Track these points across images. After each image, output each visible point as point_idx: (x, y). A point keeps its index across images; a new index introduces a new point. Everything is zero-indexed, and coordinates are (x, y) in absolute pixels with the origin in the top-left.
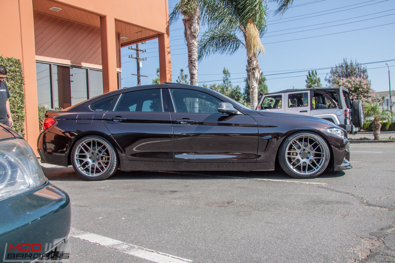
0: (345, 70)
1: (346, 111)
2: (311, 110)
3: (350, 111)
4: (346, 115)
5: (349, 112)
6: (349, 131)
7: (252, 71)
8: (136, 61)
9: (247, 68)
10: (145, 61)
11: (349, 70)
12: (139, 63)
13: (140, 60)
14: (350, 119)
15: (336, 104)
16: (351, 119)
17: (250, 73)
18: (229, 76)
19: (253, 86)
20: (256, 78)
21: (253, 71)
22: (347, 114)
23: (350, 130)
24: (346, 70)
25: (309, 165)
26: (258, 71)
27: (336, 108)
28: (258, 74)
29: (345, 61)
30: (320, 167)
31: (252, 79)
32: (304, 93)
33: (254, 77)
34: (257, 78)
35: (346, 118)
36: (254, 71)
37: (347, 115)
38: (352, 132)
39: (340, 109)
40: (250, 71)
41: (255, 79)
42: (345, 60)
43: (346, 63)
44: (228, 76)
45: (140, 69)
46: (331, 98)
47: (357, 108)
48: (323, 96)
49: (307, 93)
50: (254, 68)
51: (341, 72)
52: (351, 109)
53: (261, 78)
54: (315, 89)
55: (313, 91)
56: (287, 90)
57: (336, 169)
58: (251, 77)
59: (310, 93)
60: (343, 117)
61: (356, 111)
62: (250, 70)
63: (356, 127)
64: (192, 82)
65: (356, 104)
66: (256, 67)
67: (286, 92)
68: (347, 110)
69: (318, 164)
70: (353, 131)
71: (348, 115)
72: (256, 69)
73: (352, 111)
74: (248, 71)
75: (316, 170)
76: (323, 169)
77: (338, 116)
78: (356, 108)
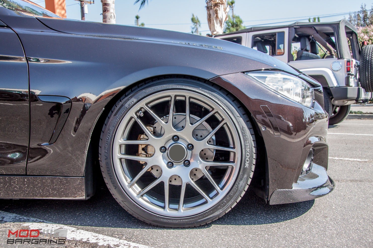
0: (362, 22)
1: (348, 62)
2: (289, 61)
3: (357, 63)
4: (348, 70)
5: (355, 66)
6: (354, 97)
7: (214, 8)
8: (80, 4)
9: (207, 3)
10: (92, 4)
11: (367, 21)
12: (83, 7)
13: (85, 3)
14: (356, 76)
15: (333, 52)
16: (358, 78)
17: (211, 12)
18: (200, 26)
19: (215, 31)
20: (220, 19)
21: (216, 8)
22: (351, 68)
23: (356, 96)
24: (364, 22)
25: (188, 186)
26: (224, 8)
27: (333, 57)
28: (224, 13)
29: (363, 9)
30: (223, 194)
31: (213, 20)
32: (279, 33)
33: (217, 17)
34: (222, 19)
35: (348, 74)
36: (218, 9)
37: (351, 70)
38: (359, 99)
39: (338, 59)
40: (211, 9)
41: (218, 21)
42: (364, 7)
43: (364, 12)
44: (198, 26)
45: (85, 15)
46: (325, 42)
47: (370, 58)
48: (311, 37)
49: (283, 33)
50: (218, 3)
51: (356, 24)
52: (359, 60)
53: (227, 19)
54: (298, 26)
55: (294, 29)
56: (251, 28)
57: (274, 200)
58: (213, 17)
59: (289, 33)
60: (343, 75)
61: (368, 63)
62: (211, 6)
63: (367, 91)
64: (105, 17)
65: (369, 51)
66: (221, 3)
67: (249, 32)
68: (352, 61)
69: (218, 183)
70: (361, 99)
71: (353, 71)
72: (220, 5)
73: (361, 63)
74: (208, 8)
75: (212, 203)
76: (232, 200)
77: (334, 72)
78: (368, 57)
